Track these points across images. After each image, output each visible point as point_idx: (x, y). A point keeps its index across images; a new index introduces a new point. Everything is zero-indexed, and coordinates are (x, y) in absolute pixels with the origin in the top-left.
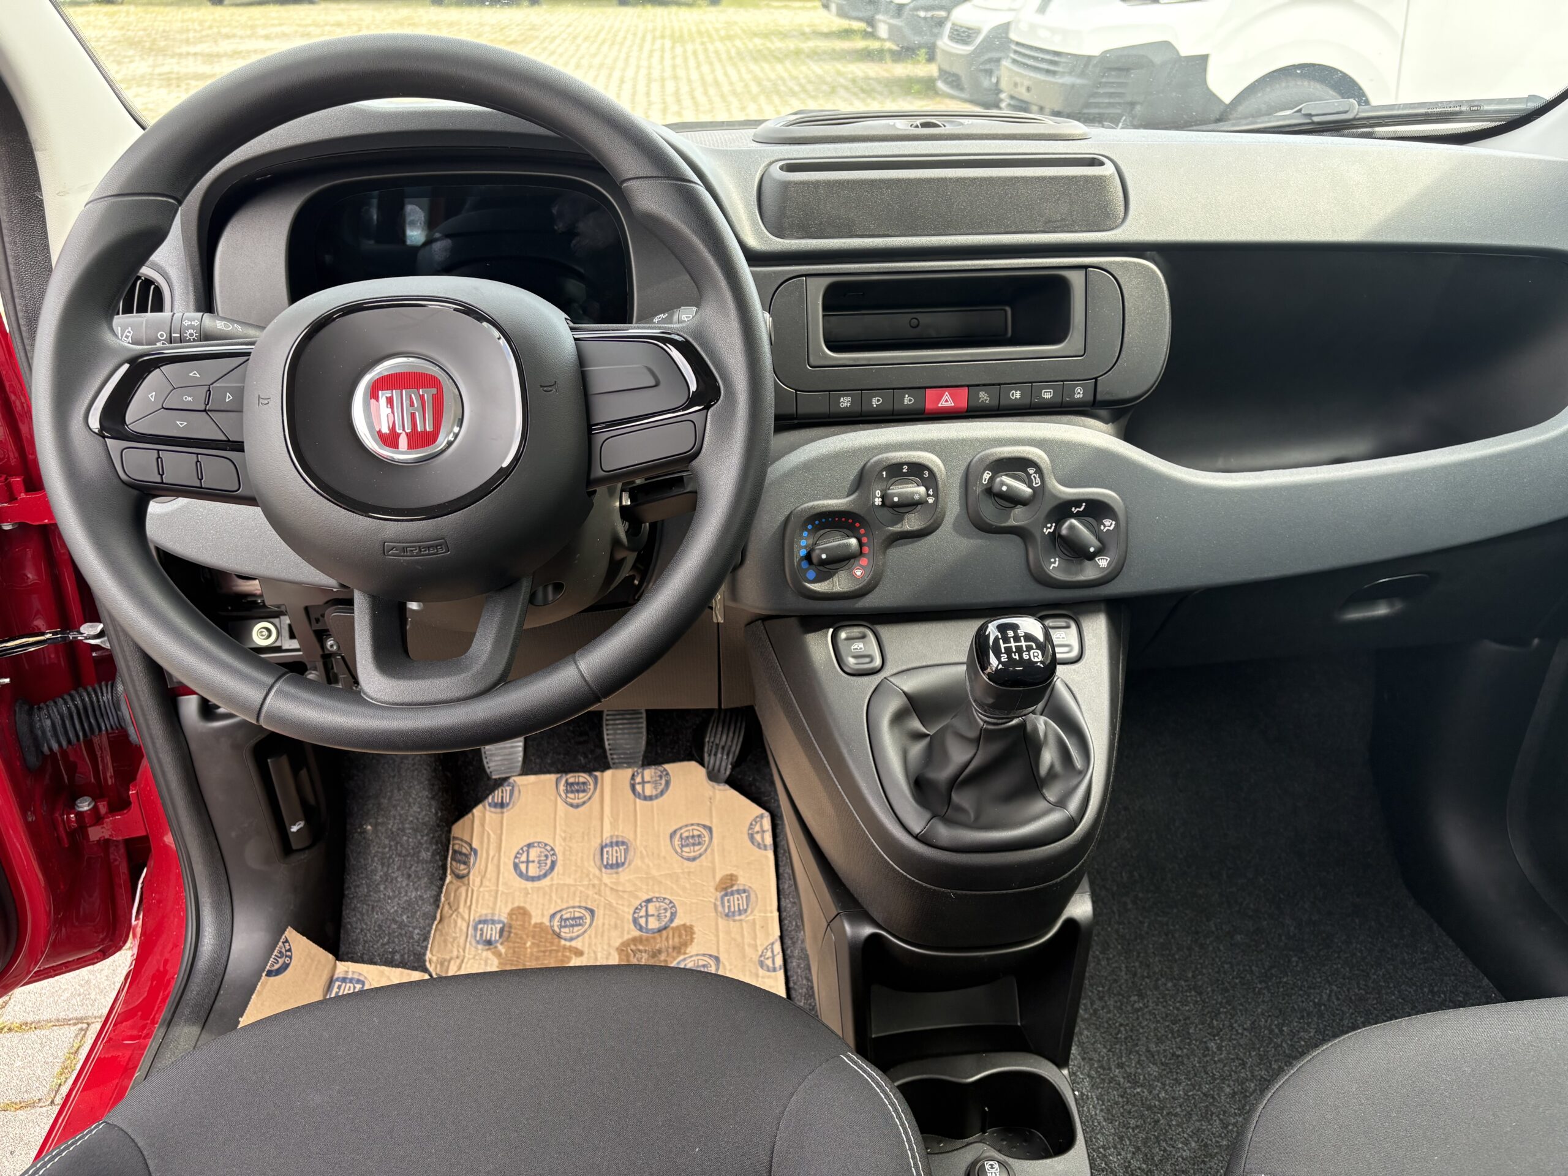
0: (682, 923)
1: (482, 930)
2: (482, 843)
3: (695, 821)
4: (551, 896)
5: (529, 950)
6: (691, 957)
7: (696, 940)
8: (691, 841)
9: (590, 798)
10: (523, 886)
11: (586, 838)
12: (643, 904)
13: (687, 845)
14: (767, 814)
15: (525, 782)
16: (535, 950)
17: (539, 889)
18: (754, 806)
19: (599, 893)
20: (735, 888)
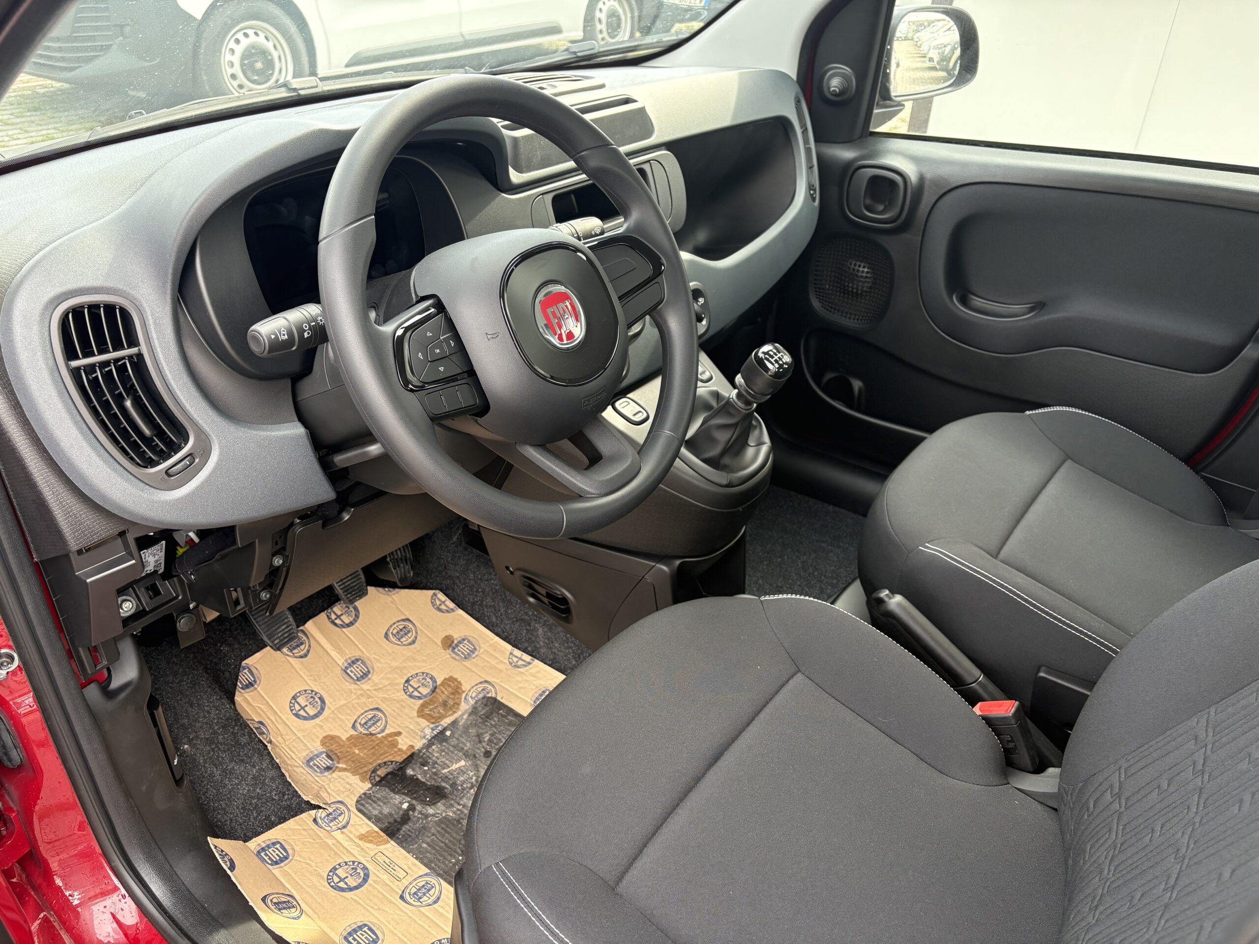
0: (443, 679)
1: (315, 765)
2: (260, 715)
3: (395, 621)
4: (339, 718)
5: (361, 754)
6: (469, 691)
7: (462, 682)
8: (402, 633)
9: (310, 646)
10: (314, 724)
11: (329, 671)
12: (406, 685)
13: (402, 637)
14: (437, 591)
15: (255, 660)
16: (365, 751)
17: (326, 719)
18: (425, 591)
19: (369, 697)
20: (456, 642)
